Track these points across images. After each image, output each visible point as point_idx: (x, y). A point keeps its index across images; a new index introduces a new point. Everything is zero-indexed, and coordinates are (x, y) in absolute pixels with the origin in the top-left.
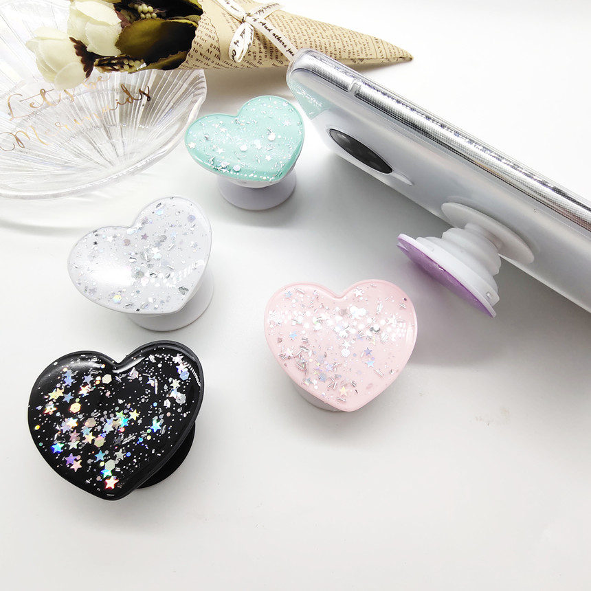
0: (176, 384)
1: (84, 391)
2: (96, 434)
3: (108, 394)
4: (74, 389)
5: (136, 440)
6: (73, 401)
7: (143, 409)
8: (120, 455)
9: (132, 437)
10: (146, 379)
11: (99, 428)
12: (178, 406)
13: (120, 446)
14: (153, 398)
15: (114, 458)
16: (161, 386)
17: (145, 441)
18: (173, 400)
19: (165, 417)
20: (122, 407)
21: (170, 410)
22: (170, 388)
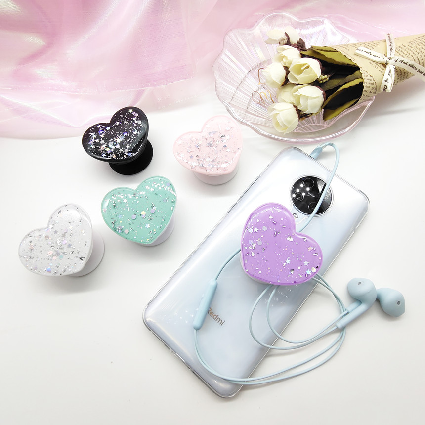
0: (135, 119)
1: (102, 136)
2: (115, 145)
3: (111, 133)
4: (98, 137)
5: (131, 140)
6: (100, 141)
7: (127, 131)
8: (128, 147)
9: (128, 140)
10: (123, 122)
11: (115, 143)
12: (140, 124)
13: (126, 145)
14: (129, 126)
15: (126, 148)
16: (129, 122)
17: (134, 139)
18: (136, 124)
19: (137, 130)
20: (119, 134)
21: (137, 127)
22: (134, 121)
